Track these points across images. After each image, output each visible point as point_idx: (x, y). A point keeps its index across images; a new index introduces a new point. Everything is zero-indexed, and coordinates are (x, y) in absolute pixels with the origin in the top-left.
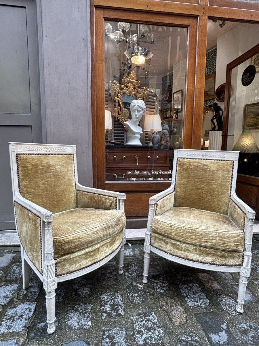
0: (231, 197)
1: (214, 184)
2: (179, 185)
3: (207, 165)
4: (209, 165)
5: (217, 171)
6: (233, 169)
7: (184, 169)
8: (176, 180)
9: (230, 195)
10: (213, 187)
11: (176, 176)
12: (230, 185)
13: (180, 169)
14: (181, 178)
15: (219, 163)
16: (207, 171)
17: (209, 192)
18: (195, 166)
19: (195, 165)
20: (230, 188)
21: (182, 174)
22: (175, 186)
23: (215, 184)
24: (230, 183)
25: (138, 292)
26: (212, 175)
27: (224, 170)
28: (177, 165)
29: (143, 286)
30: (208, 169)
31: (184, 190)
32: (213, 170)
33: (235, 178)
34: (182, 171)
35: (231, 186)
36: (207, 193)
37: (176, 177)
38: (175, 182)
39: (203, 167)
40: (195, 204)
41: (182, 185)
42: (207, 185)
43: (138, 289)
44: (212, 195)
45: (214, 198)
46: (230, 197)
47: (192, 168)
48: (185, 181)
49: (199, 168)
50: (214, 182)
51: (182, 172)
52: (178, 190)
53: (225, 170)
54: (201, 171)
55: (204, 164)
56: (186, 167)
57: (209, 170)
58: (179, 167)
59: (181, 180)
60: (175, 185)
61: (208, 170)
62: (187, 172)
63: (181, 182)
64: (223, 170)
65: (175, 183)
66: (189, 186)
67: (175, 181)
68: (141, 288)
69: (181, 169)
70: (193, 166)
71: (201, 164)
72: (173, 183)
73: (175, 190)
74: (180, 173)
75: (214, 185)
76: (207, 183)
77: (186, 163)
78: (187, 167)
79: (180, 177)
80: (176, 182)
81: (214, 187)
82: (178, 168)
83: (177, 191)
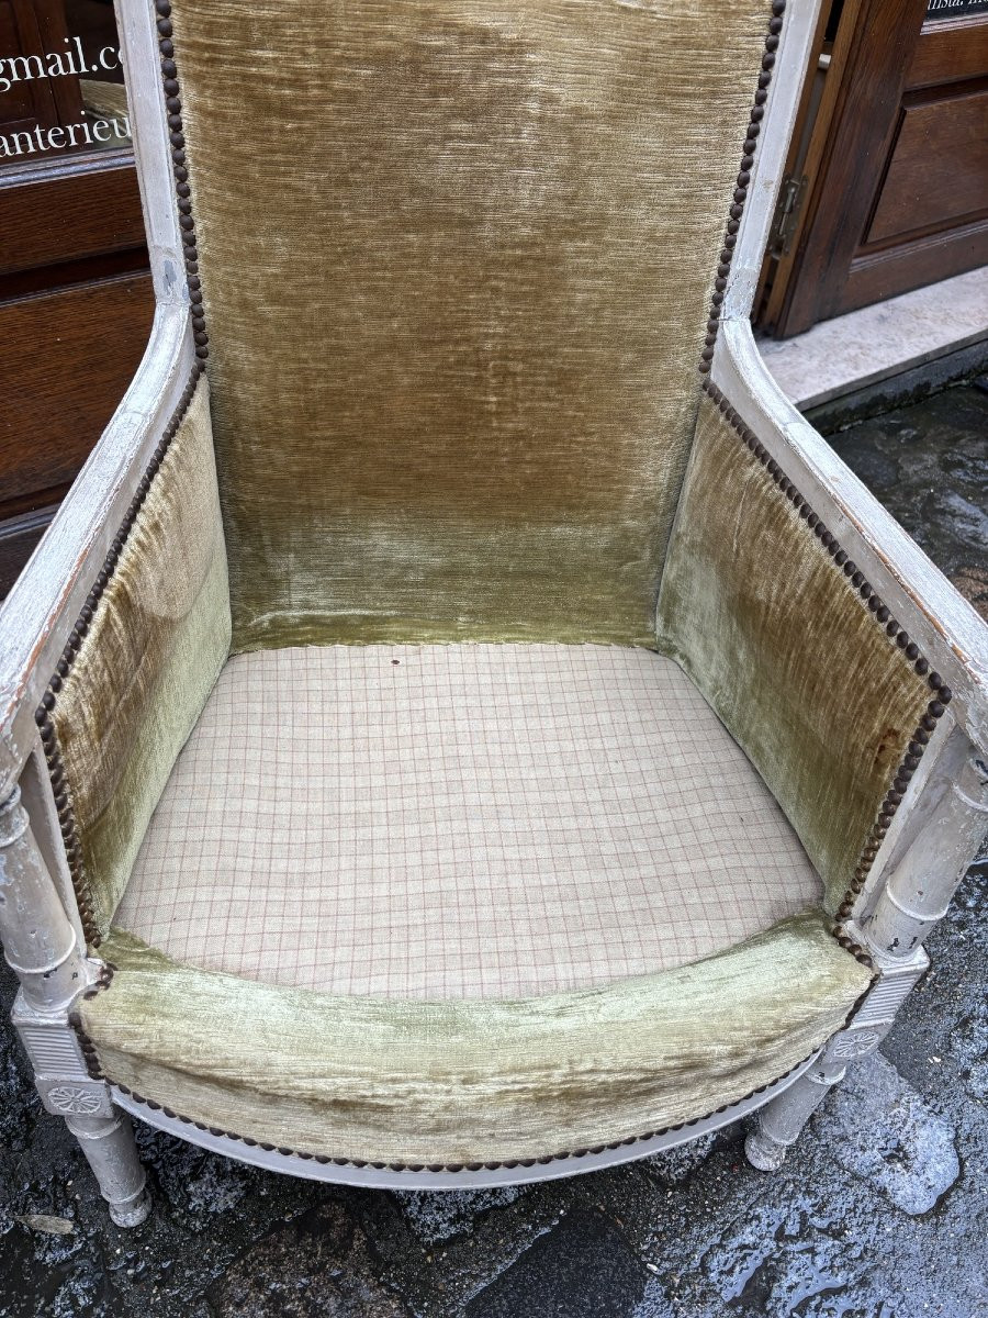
0: (716, 376)
1: (584, 272)
2: (245, 305)
3: (516, 49)
4: (534, 47)
5: (612, 118)
6: (764, 83)
7: (265, 107)
8: (202, 247)
9: (708, 357)
10: (570, 304)
11: (184, 193)
12: (718, 262)
13: (210, 104)
14: (251, 232)
15: (642, 21)
16: (517, 133)
17: (540, 354)
18: (383, 59)
19: (381, 44)
20: (710, 291)
21: (254, 171)
22: (196, 314)
23: (598, 274)
24: (720, 245)
25: (50, 1301)
26: (568, 174)
27: (686, 104)
28: (168, 53)
29: (76, 1220)
30: (528, 94)
31: (305, 355)
32: (579, 114)
33: (767, 185)
34: (243, 136)
35: (723, 273)
36: (520, 367)
37: (185, 210)
38: (192, 269)
39: (475, 78)
40: (420, 477)
41: (269, 310)
42: (513, 288)
43: (39, 1267)
44: (563, 380)
45: (580, 407)
46: (705, 370)
47: (352, 97)
48: (298, 256)
49: (434, 93)
50: (580, 253)
51: (248, 147)
52: (242, 354)
53: (697, 105)
54: (460, 126)
55: (484, 36)
56: (280, 83)
57: (533, 107)
58: (197, 78)
59: (255, 252)
60: (197, 300)
61: (527, 117)
62: (301, 150)
63: (253, 272)
64: (675, 111)
65: (194, 286)
66: (344, 314)
67: (191, 257)
68: (68, 1240)
69: (234, 106)
70: (367, 62)
71: (448, 27)
72: (169, 278)
73: (201, 355)
74: (230, 168)
75: (582, 282)
76: (518, 263)
77: (277, 24)
78: (297, 82)
79: (235, 214)
80: (201, 274)
81: (580, 297)
82: (188, 95)
83: (232, 374)
